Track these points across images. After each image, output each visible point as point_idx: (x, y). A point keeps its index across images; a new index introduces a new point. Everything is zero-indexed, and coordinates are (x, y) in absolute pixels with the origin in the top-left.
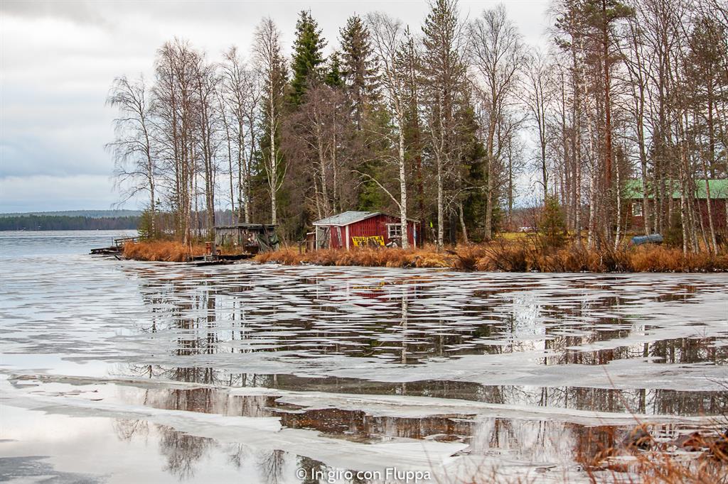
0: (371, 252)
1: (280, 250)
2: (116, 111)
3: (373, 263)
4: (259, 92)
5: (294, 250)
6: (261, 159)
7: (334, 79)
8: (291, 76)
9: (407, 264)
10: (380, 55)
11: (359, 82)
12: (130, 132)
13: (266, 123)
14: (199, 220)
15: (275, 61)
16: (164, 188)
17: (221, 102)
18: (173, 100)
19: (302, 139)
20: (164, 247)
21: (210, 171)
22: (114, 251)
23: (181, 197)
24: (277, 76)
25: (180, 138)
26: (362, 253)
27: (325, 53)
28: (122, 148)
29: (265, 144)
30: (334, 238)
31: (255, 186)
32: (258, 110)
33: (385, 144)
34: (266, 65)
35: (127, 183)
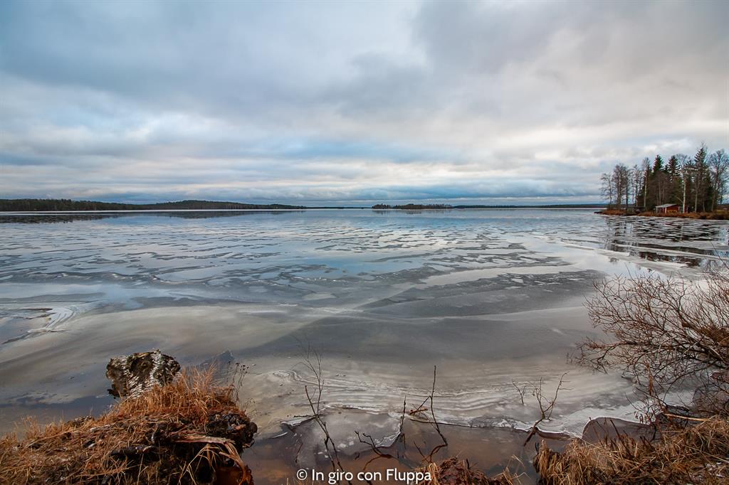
0: (673, 214)
1: (645, 213)
2: (602, 181)
3: (673, 216)
4: (643, 175)
5: (649, 213)
6: (642, 191)
7: (666, 171)
8: (653, 171)
9: (684, 217)
10: (680, 164)
11: (673, 172)
12: (605, 186)
13: (644, 183)
14: (623, 206)
15: (649, 167)
16: (614, 198)
17: (632, 178)
18: (618, 178)
19: (654, 187)
20: (612, 212)
21: (627, 194)
22: (600, 213)
23: (619, 200)
24: (649, 171)
25: (619, 187)
26: (670, 214)
27: (664, 165)
28: (604, 189)
29: (644, 188)
30: (662, 210)
31: (640, 198)
32: (642, 180)
33: (680, 187)
34: (645, 169)
35: (604, 197)
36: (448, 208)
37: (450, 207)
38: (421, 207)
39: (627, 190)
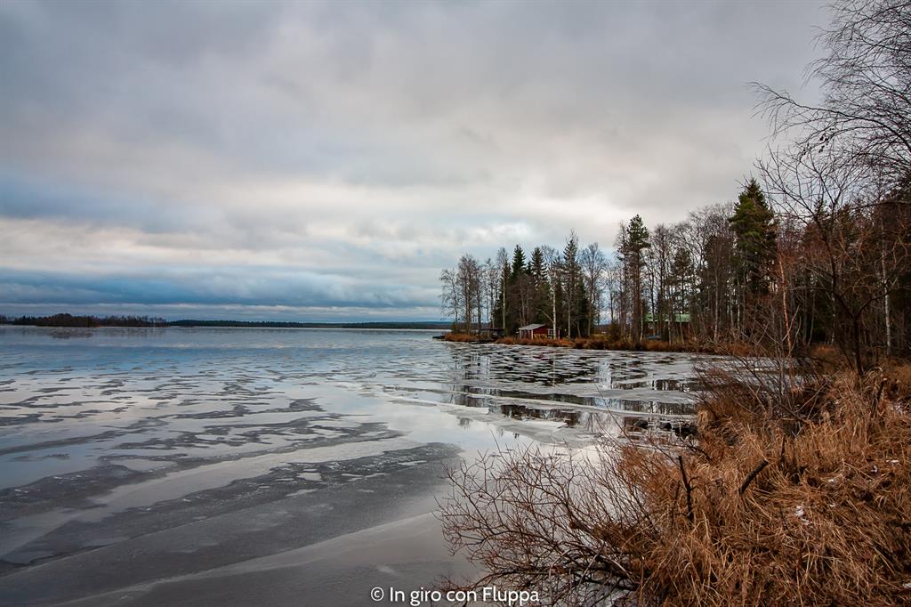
0: (541, 340)
1: (506, 339)
3: (542, 344)
4: (499, 277)
5: (511, 339)
6: (500, 303)
7: (529, 272)
8: (512, 271)
9: (555, 346)
10: (547, 263)
11: (539, 273)
12: (448, 291)
13: (502, 290)
14: (475, 326)
15: (506, 264)
16: (461, 313)
17: (485, 279)
18: (465, 279)
19: (515, 295)
20: (461, 336)
21: (480, 307)
22: (442, 338)
23: (468, 317)
24: (507, 270)
25: (468, 294)
26: (538, 341)
27: (526, 261)
28: (446, 297)
29: (501, 297)
30: (527, 334)
31: (497, 314)
32: (499, 283)
33: (548, 298)
34: (502, 266)
35: (447, 311)
36: (158, 325)
37: (163, 324)
38: (90, 322)
39: (479, 300)
